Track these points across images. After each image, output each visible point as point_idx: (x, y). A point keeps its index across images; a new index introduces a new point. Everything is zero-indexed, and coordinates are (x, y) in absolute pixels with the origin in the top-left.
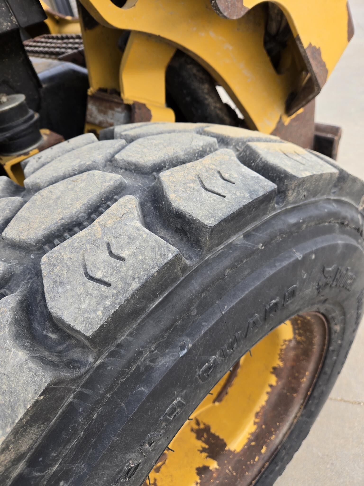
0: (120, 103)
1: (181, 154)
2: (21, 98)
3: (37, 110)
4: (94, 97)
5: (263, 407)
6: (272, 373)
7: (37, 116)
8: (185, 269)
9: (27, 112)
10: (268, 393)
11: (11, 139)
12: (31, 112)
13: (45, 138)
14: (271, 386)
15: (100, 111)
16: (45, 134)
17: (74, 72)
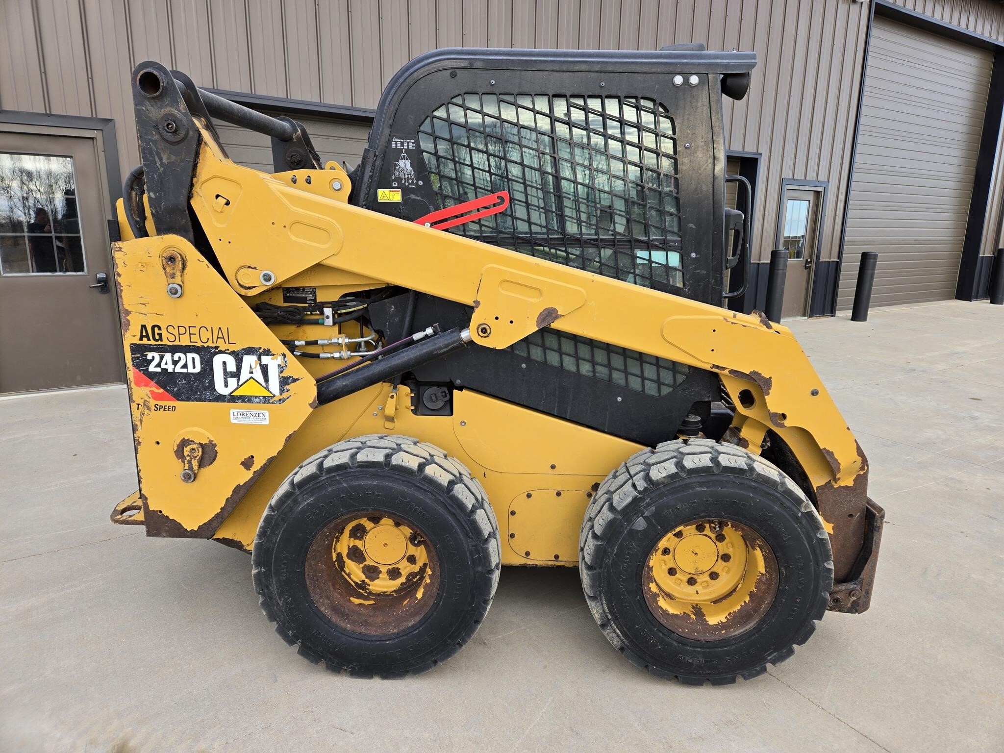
0: (738, 436)
1: (732, 453)
2: (699, 419)
3: (702, 425)
4: (730, 428)
5: (735, 612)
6: (749, 595)
7: (701, 427)
8: (713, 472)
9: (699, 424)
10: (741, 605)
11: (687, 430)
12: (700, 424)
13: (700, 435)
14: (745, 602)
15: (730, 436)
16: (701, 433)
17: (729, 415)
